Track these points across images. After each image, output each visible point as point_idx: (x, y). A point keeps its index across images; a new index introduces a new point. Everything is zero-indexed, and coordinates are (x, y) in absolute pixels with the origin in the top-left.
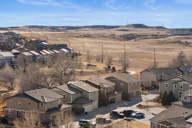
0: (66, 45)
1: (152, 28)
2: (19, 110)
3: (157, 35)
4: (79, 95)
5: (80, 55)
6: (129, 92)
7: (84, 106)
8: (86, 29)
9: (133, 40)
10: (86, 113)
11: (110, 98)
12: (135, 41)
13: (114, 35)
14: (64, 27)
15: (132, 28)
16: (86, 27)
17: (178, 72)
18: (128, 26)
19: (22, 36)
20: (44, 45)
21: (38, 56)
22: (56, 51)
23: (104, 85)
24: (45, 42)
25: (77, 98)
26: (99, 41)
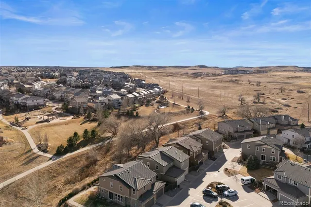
0: (158, 85)
1: (210, 67)
2: (111, 192)
3: (215, 74)
4: (172, 164)
5: (167, 92)
6: (214, 149)
7: (176, 180)
8: (170, 68)
9: (200, 77)
10: (179, 186)
11: (199, 162)
12: (202, 78)
13: (188, 73)
14: (156, 67)
15: (198, 68)
16: (170, 67)
17: (249, 122)
18: (196, 67)
19: (129, 75)
20: (143, 83)
21: (138, 96)
22: (151, 91)
23: (192, 147)
24: (144, 81)
25: (170, 168)
26: (179, 79)
